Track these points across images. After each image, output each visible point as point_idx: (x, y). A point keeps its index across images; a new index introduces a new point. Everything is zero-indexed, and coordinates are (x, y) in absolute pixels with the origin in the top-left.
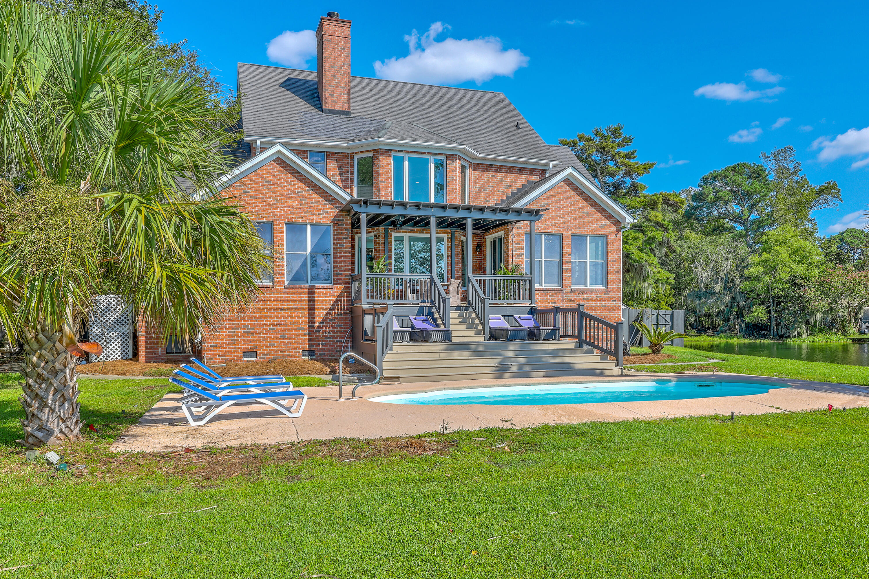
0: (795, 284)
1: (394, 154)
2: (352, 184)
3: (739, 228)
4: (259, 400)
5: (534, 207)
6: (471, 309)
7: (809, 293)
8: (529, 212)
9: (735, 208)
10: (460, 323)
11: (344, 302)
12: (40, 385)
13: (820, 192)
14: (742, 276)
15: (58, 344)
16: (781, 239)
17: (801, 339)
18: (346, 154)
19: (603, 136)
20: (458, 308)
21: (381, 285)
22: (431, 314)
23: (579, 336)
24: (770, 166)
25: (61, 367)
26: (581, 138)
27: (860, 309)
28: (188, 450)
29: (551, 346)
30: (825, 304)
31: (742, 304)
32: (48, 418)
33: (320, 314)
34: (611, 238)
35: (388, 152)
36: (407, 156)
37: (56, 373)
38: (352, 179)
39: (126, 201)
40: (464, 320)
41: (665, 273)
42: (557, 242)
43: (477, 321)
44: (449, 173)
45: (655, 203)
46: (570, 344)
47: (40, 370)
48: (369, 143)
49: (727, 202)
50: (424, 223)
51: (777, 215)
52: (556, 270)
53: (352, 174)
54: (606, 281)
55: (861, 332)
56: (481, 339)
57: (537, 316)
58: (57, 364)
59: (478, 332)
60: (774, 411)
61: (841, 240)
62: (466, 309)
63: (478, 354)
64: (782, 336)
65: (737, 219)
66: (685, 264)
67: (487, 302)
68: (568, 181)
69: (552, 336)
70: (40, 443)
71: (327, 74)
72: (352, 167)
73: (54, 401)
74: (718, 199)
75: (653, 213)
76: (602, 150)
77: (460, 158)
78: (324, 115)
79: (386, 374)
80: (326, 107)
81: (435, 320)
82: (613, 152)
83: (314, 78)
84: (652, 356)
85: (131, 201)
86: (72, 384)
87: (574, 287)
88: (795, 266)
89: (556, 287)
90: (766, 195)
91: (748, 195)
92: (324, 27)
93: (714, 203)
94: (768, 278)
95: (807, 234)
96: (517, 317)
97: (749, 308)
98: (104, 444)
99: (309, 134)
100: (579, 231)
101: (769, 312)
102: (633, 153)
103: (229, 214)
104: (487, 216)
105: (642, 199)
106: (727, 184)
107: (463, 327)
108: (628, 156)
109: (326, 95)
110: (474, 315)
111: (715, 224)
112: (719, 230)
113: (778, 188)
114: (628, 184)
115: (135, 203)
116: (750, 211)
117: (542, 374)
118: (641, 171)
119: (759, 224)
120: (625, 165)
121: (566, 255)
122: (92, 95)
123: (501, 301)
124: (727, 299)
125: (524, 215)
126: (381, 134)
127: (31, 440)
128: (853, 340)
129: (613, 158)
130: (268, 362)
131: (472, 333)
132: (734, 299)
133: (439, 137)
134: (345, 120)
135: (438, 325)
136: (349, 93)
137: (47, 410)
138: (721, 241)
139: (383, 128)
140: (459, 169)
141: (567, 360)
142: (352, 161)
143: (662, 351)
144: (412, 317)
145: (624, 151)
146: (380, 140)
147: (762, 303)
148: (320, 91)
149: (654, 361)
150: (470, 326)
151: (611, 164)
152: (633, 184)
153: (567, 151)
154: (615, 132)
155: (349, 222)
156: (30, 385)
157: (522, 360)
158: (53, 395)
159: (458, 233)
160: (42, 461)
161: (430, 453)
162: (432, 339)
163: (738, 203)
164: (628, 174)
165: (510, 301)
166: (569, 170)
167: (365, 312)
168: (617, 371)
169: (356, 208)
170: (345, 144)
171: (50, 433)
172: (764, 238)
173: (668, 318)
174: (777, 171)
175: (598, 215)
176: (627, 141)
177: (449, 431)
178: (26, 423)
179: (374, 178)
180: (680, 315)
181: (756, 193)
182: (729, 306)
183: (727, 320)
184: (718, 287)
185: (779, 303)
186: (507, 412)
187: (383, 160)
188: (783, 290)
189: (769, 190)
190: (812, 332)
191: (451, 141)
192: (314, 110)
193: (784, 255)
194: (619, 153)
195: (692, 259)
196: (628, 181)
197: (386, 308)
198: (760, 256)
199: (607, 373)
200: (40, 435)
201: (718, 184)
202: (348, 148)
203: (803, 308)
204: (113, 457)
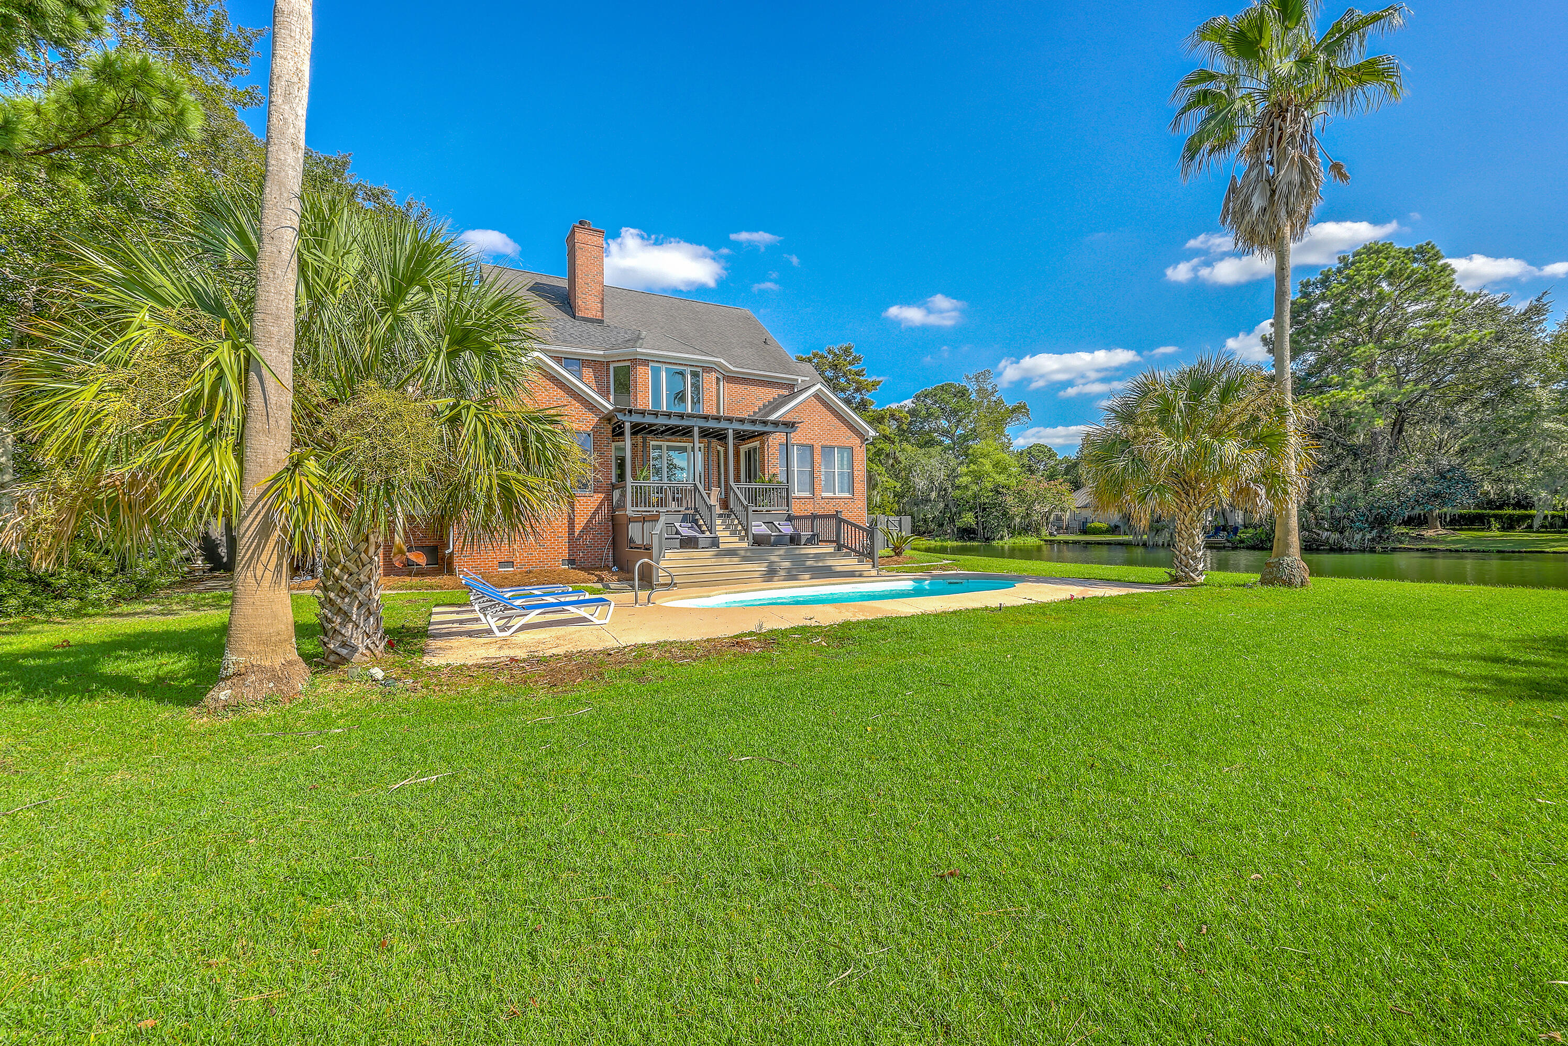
0: (998, 492)
1: (651, 364)
2: (608, 392)
3: (948, 442)
4: (565, 608)
5: (787, 419)
6: (733, 516)
7: (1010, 500)
8: (786, 424)
9: (944, 423)
10: (724, 530)
11: (605, 509)
12: (343, 598)
13: (1013, 411)
14: (953, 485)
15: (363, 555)
16: (985, 452)
17: (1004, 541)
18: (602, 363)
19: (835, 355)
20: (720, 516)
21: (645, 493)
22: (696, 521)
23: (837, 541)
24: (972, 387)
25: (366, 579)
26: (815, 355)
27: (1050, 514)
28: (512, 659)
29: (812, 550)
30: (1022, 510)
31: (954, 510)
32: (352, 634)
33: (580, 523)
34: (857, 450)
35: (645, 363)
36: (664, 367)
37: (361, 586)
38: (608, 387)
39: (463, 408)
40: (728, 527)
41: (892, 483)
42: (808, 452)
43: (740, 527)
44: (705, 385)
45: (883, 418)
46: (829, 548)
47: (344, 584)
48: (625, 352)
49: (936, 418)
50: (686, 432)
51: (979, 430)
52: (807, 479)
53: (608, 382)
54: (852, 490)
55: (1051, 534)
56: (745, 545)
57: (796, 522)
58: (362, 576)
59: (742, 539)
60: (1027, 602)
61: (1030, 453)
62: (729, 516)
63: (745, 559)
64: (987, 539)
65: (945, 433)
66: (903, 473)
67: (750, 509)
68: (816, 396)
69: (810, 541)
70: (344, 660)
71: (579, 281)
72: (608, 376)
73: (359, 615)
74: (930, 415)
75: (881, 427)
76: (835, 367)
77: (716, 371)
78: (577, 323)
79: (661, 581)
80: (579, 314)
81: (699, 527)
82: (844, 369)
83: (564, 284)
84: (896, 558)
85: (468, 407)
86: (377, 598)
87: (824, 495)
88: (997, 477)
89: (807, 494)
90: (969, 413)
91: (955, 412)
92: (577, 235)
93: (925, 419)
94: (975, 488)
95: (1005, 448)
96: (776, 523)
97: (960, 513)
98: (416, 658)
99: (564, 341)
100: (828, 443)
101: (977, 517)
102: (863, 370)
103: (553, 422)
104: (748, 427)
105: (871, 413)
106: (936, 402)
107: (728, 533)
108: (857, 374)
109: (579, 302)
110: (736, 522)
111: (927, 438)
112: (930, 443)
113: (979, 405)
114: (858, 399)
115: (473, 410)
116: (957, 427)
117: (807, 576)
118: (870, 387)
119: (965, 438)
120: (856, 382)
121: (816, 465)
122: (408, 297)
123: (761, 508)
124: (942, 505)
125: (781, 427)
126: (638, 344)
127: (332, 658)
128: (1046, 541)
129: (845, 375)
130: (527, 572)
131: (737, 539)
132: (947, 506)
133: (695, 350)
134: (599, 328)
135: (703, 532)
136: (602, 302)
137: (350, 626)
138: (933, 453)
139: (639, 338)
140: (714, 381)
141: (829, 563)
142: (608, 369)
143: (904, 554)
144: (677, 525)
145: (853, 368)
146: (638, 350)
147: (971, 509)
148: (572, 298)
149: (899, 563)
150: (733, 533)
151: (842, 380)
152: (862, 400)
153: (808, 367)
154: (847, 351)
155: (610, 431)
156: (331, 600)
157: (787, 564)
158: (358, 609)
159: (715, 443)
160: (365, 678)
161: (757, 651)
162: (700, 546)
163: (946, 419)
164: (857, 390)
165: (769, 508)
166: (819, 386)
167: (630, 520)
168: (874, 572)
169: (620, 416)
170: (602, 353)
171: (354, 649)
172: (970, 451)
173: (897, 524)
174: (978, 392)
175: (844, 428)
176: (856, 360)
177: (763, 631)
178: (326, 640)
179: (632, 387)
180: (907, 520)
181: (961, 410)
182: (943, 512)
183: (941, 525)
184: (933, 495)
185: (984, 509)
186: (806, 611)
187: (641, 369)
188: (988, 497)
189: (972, 408)
190: (1012, 534)
191: (707, 354)
192: (566, 317)
193: (988, 467)
194: (850, 370)
195: (910, 469)
196: (858, 397)
197: (658, 516)
198: (967, 467)
199: (866, 574)
200: (344, 652)
201: (929, 401)
202: (604, 356)
203: (1005, 514)
204: (437, 670)
